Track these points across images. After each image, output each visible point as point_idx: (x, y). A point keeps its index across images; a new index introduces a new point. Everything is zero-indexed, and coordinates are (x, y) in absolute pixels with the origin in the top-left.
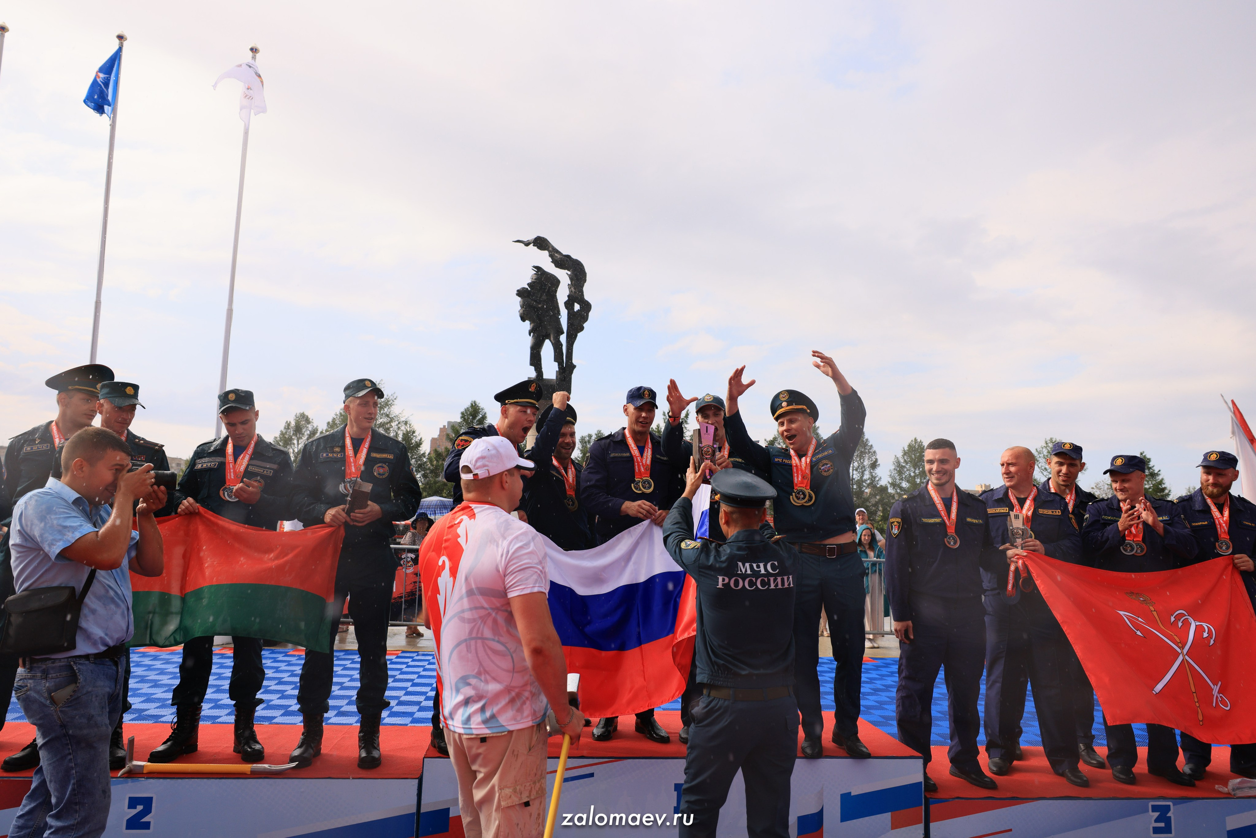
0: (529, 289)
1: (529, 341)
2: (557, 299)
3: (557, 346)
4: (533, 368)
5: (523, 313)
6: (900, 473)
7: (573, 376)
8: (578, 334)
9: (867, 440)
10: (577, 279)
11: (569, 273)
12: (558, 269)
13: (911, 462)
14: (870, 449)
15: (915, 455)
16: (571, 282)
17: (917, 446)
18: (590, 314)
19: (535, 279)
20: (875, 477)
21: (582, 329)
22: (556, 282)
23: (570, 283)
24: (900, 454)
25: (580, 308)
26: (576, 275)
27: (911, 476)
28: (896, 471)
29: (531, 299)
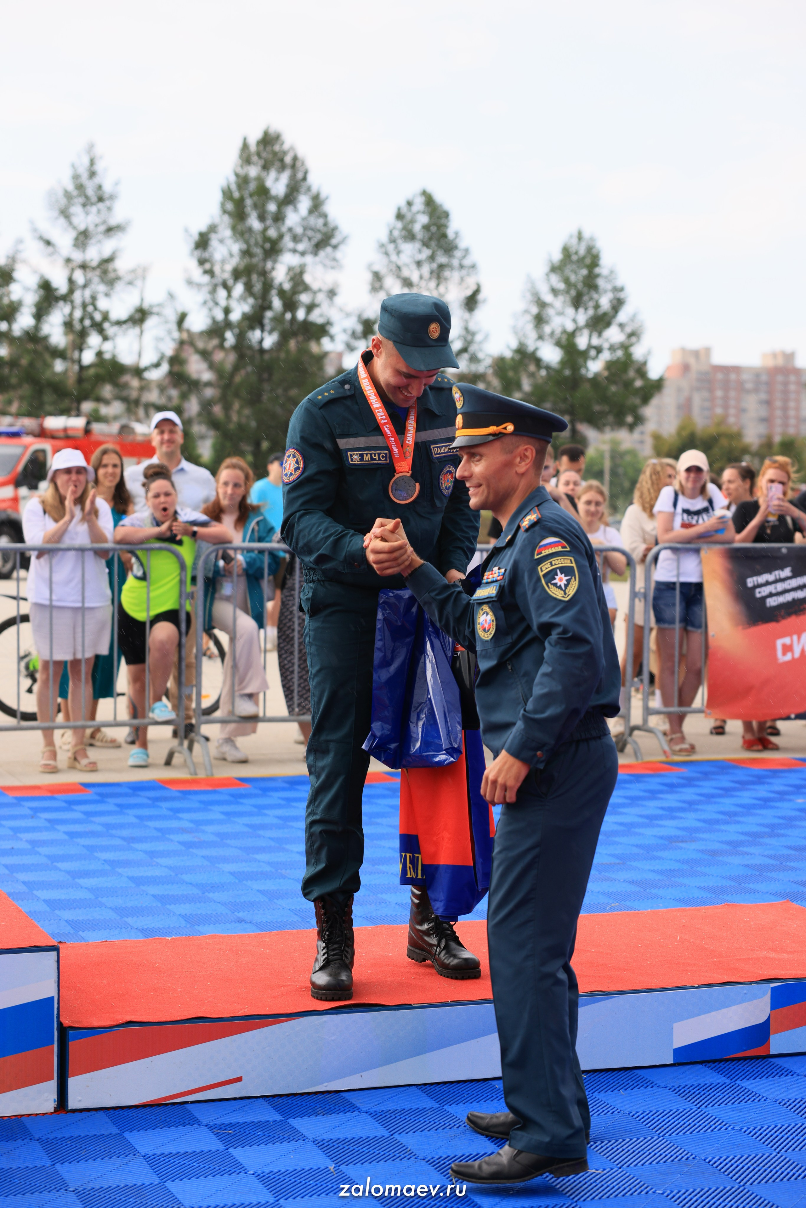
6: (540, 320)
9: (457, 234)
13: (567, 292)
14: (464, 257)
15: (576, 274)
17: (582, 251)
20: (473, 334)
27: (564, 331)
28: (528, 318)
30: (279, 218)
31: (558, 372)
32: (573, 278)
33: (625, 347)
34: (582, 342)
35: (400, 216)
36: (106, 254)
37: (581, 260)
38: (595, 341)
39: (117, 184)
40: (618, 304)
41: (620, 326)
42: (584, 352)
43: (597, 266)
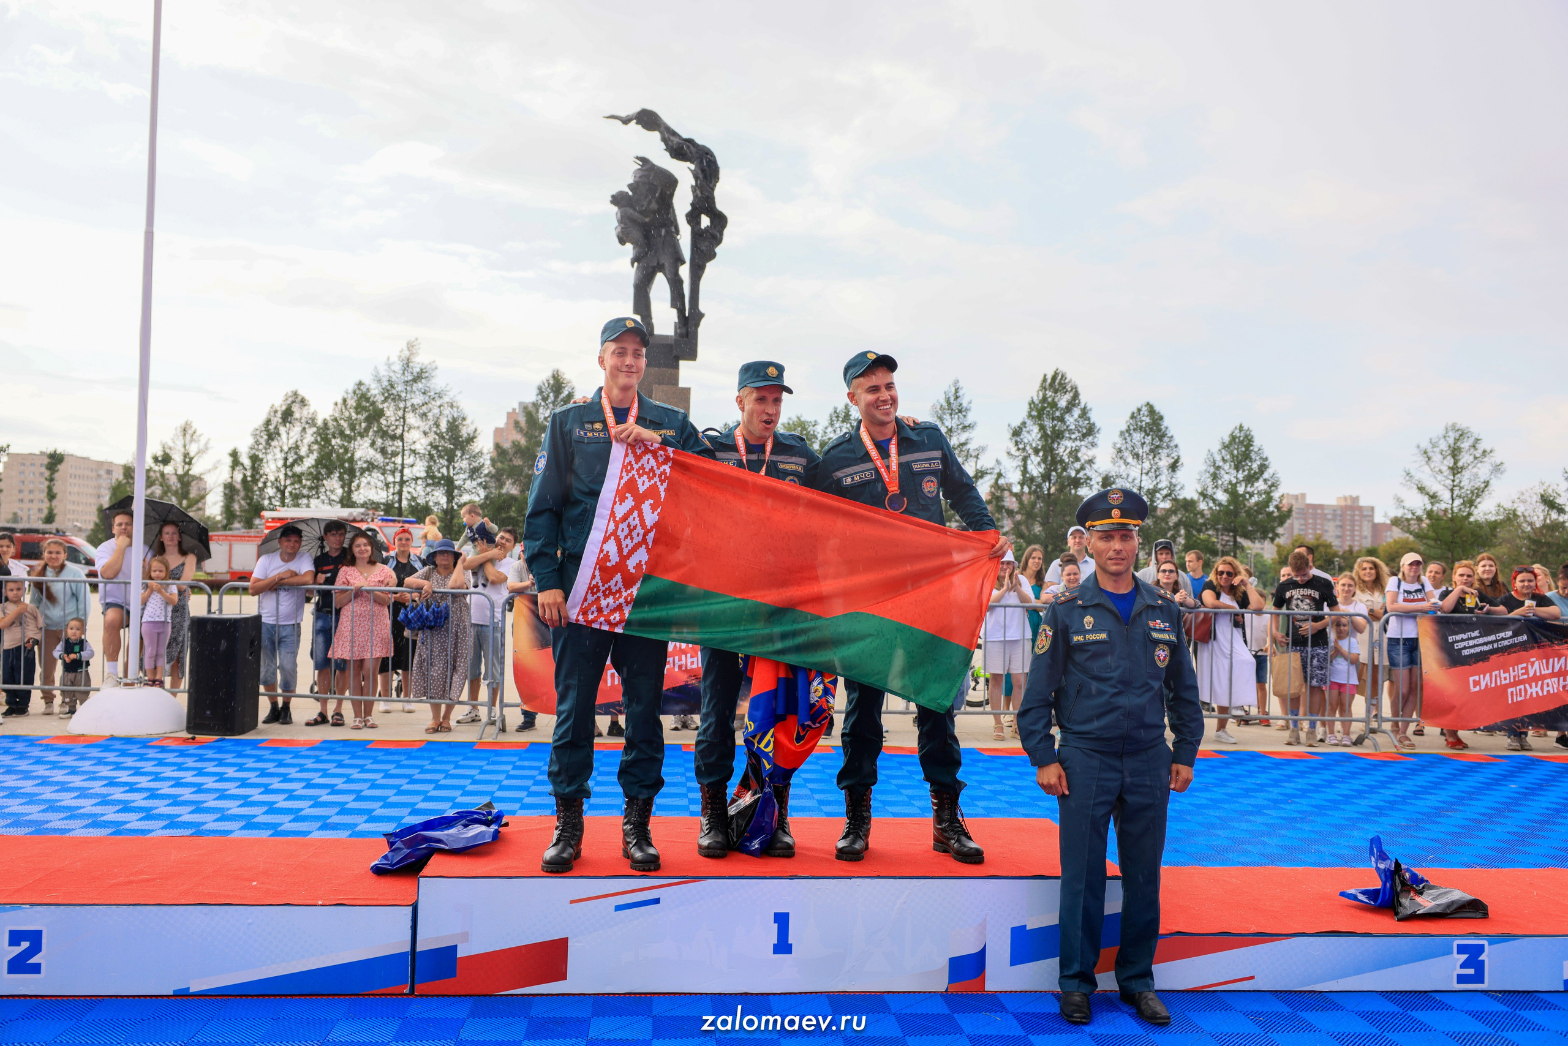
0: (630, 193)
2: (674, 210)
3: (676, 283)
4: (638, 317)
5: (622, 232)
6: (1215, 477)
7: (701, 330)
8: (709, 265)
9: (1167, 428)
10: (705, 177)
12: (675, 161)
13: (1232, 461)
14: (1170, 441)
15: (1238, 450)
16: (696, 181)
17: (1242, 437)
18: (726, 232)
19: (640, 177)
20: (1176, 485)
21: (713, 256)
22: (671, 182)
23: (694, 183)
24: (1216, 447)
25: (711, 222)
26: (703, 171)
27: (1230, 483)
28: (1208, 475)
29: (634, 209)
30: (1062, 419)
31: (1227, 506)
32: (1235, 452)
33: (1268, 493)
34: (1241, 489)
35: (1133, 417)
36: (963, 439)
37: (1241, 442)
38: (1249, 489)
39: (970, 403)
40: (1263, 468)
41: (1265, 481)
42: (1243, 496)
43: (1252, 445)
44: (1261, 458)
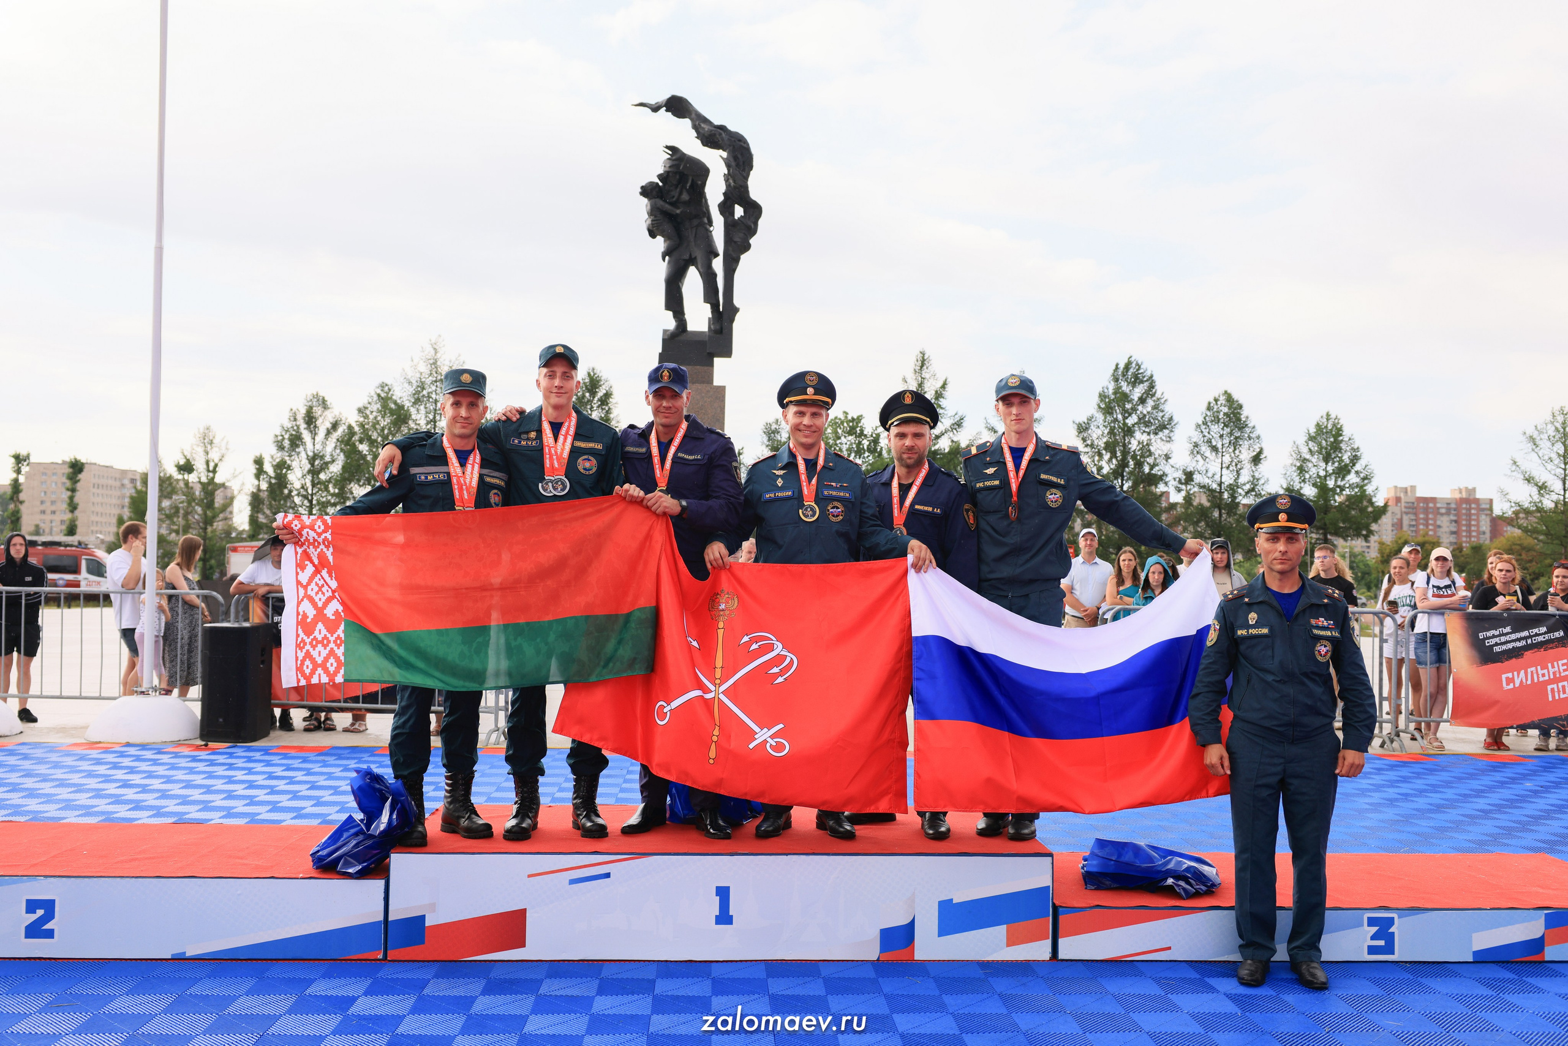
0: (661, 184)
1: (661, 269)
2: (706, 201)
3: (709, 278)
4: (670, 313)
5: (652, 224)
6: (1301, 470)
7: (735, 325)
8: (743, 257)
9: (1247, 417)
10: (738, 165)
11: (725, 154)
13: (1320, 453)
14: (1252, 432)
15: (1326, 441)
16: (729, 170)
17: (1330, 427)
18: (761, 222)
19: (669, 167)
20: (1259, 479)
21: (747, 247)
22: (701, 172)
24: (1302, 439)
26: (735, 158)
27: (1319, 476)
28: (1294, 469)
29: (665, 201)
32: (1324, 443)
33: (1361, 487)
34: (1331, 483)
35: (1209, 408)
37: (1330, 432)
38: (1339, 483)
40: (1355, 459)
41: (1357, 473)
42: (1333, 490)
43: (1341, 435)
44: (1353, 449)
